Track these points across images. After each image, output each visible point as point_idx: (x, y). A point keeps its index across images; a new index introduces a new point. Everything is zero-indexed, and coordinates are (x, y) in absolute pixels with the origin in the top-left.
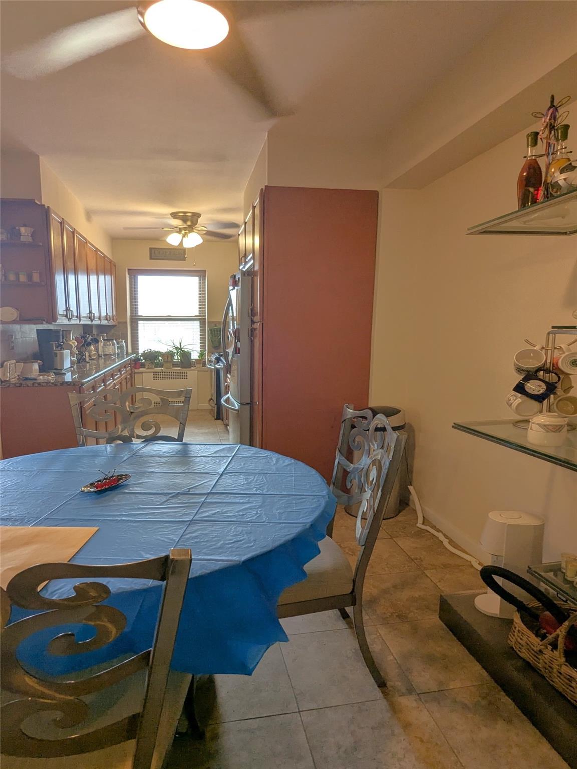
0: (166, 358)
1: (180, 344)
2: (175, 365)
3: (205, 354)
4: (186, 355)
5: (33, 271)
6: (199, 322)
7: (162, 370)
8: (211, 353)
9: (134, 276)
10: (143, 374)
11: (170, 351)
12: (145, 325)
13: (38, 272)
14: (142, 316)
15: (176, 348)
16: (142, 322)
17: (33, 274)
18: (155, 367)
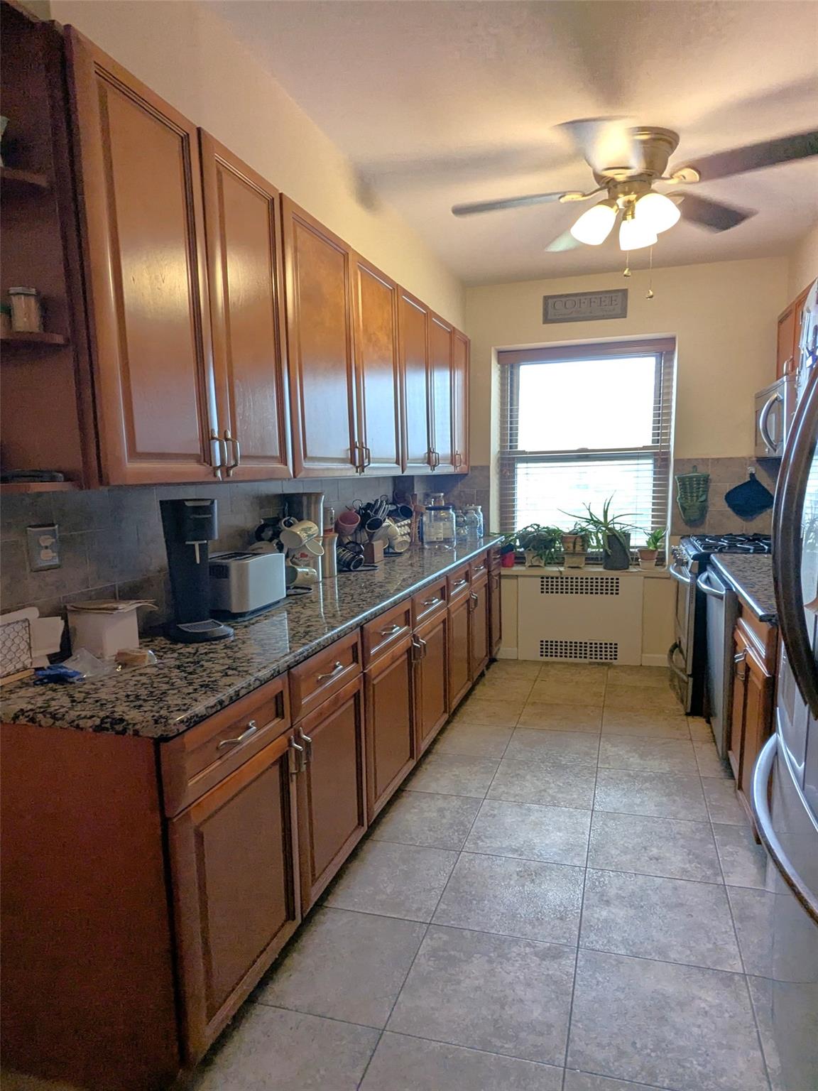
0: (571, 545)
1: (606, 513)
2: (592, 560)
3: (665, 536)
4: (617, 541)
5: (12, 290)
6: (651, 461)
7: (561, 572)
8: (680, 536)
9: (512, 367)
10: (519, 579)
11: (583, 529)
12: (529, 471)
13: (33, 291)
14: (524, 452)
15: (596, 523)
16: (524, 465)
17: (15, 300)
18: (547, 564)
